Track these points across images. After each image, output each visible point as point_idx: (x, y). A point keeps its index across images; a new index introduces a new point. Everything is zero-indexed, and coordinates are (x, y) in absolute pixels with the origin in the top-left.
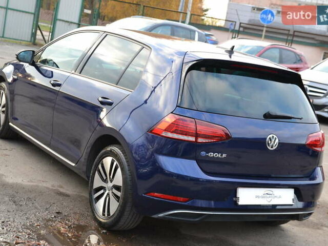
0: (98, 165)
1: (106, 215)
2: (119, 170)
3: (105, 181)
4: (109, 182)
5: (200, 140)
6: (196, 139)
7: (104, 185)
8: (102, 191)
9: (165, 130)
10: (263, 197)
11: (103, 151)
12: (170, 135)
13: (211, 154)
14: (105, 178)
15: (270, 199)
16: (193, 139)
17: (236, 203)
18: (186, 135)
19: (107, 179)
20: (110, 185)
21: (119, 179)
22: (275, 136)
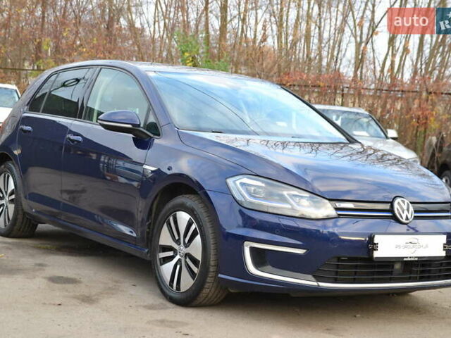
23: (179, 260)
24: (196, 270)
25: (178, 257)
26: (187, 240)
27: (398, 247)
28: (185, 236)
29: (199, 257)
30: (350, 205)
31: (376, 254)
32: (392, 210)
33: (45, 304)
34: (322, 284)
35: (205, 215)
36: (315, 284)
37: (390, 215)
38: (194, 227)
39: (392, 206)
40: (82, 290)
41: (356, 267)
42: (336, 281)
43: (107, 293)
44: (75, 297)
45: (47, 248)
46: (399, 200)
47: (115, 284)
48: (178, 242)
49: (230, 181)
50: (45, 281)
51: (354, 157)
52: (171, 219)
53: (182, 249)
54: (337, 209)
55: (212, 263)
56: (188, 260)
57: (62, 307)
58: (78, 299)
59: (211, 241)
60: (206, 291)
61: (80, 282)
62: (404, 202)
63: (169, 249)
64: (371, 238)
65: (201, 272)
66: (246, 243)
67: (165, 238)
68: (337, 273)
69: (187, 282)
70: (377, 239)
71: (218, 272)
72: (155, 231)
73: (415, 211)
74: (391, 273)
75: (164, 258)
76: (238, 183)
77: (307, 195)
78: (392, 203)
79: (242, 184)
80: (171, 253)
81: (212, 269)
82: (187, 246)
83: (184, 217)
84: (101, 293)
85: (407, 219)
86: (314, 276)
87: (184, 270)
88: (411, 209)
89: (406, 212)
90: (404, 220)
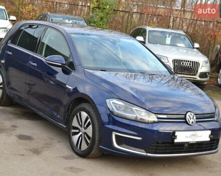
23: (81, 135)
24: (89, 141)
25: (80, 133)
26: (85, 126)
27: (187, 137)
28: (85, 124)
29: (91, 135)
30: (165, 116)
31: (176, 141)
32: (185, 118)
33: (15, 154)
34: (148, 154)
35: (94, 115)
36: (145, 154)
37: (184, 121)
38: (89, 120)
39: (185, 116)
40: (34, 145)
41: (166, 146)
42: (155, 153)
43: (46, 147)
44: (30, 150)
45: (17, 114)
46: (189, 113)
47: (50, 140)
48: (81, 126)
49: (107, 101)
50: (16, 138)
51: (170, 83)
52: (78, 114)
53: (83, 130)
54: (158, 118)
55: (97, 139)
56: (85, 136)
57: (23, 157)
58: (32, 151)
59: (97, 129)
60: (93, 152)
61: (33, 139)
62: (191, 114)
63: (77, 128)
64: (174, 133)
65: (91, 143)
66: (113, 132)
67: (75, 123)
68: (156, 149)
69: (84, 147)
70: (177, 134)
71: (99, 144)
72: (70, 119)
73: (197, 119)
74: (183, 149)
75: (74, 133)
76: (111, 102)
77: (145, 111)
78: (185, 115)
79: (113, 103)
80: (77, 131)
81: (96, 142)
82: (85, 129)
83: (84, 115)
84: (43, 147)
85: (192, 123)
86: (145, 150)
87: (83, 140)
88: (195, 118)
89: (192, 119)
90: (191, 123)
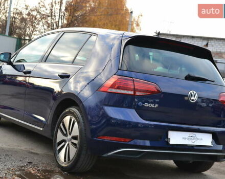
0: (60, 124)
1: (67, 161)
2: (76, 124)
3: (66, 135)
4: (69, 135)
5: (138, 93)
6: (135, 93)
7: (65, 138)
8: (63, 143)
9: (110, 87)
10: (188, 139)
11: (63, 113)
12: (114, 91)
13: (146, 105)
14: (65, 133)
15: (194, 140)
16: (132, 93)
17: (167, 142)
18: (126, 90)
19: (67, 133)
20: (69, 137)
21: (76, 131)
22: (195, 92)
